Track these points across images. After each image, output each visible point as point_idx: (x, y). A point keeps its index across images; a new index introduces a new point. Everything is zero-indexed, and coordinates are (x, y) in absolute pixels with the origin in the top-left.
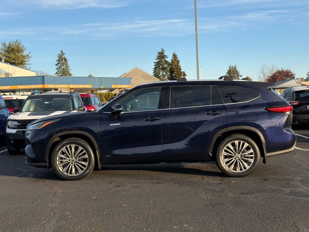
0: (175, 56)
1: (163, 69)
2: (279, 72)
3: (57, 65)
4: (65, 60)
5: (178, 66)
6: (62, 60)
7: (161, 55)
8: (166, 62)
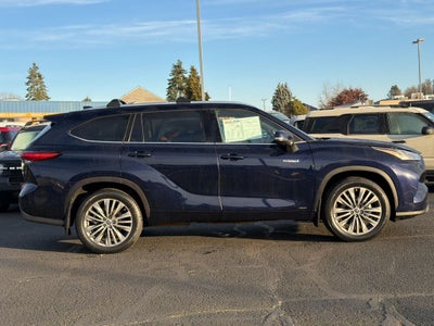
0: (193, 70)
1: (181, 89)
2: (346, 92)
3: (27, 84)
4: (40, 76)
5: (197, 84)
6: (35, 77)
7: (178, 70)
8: (184, 78)
